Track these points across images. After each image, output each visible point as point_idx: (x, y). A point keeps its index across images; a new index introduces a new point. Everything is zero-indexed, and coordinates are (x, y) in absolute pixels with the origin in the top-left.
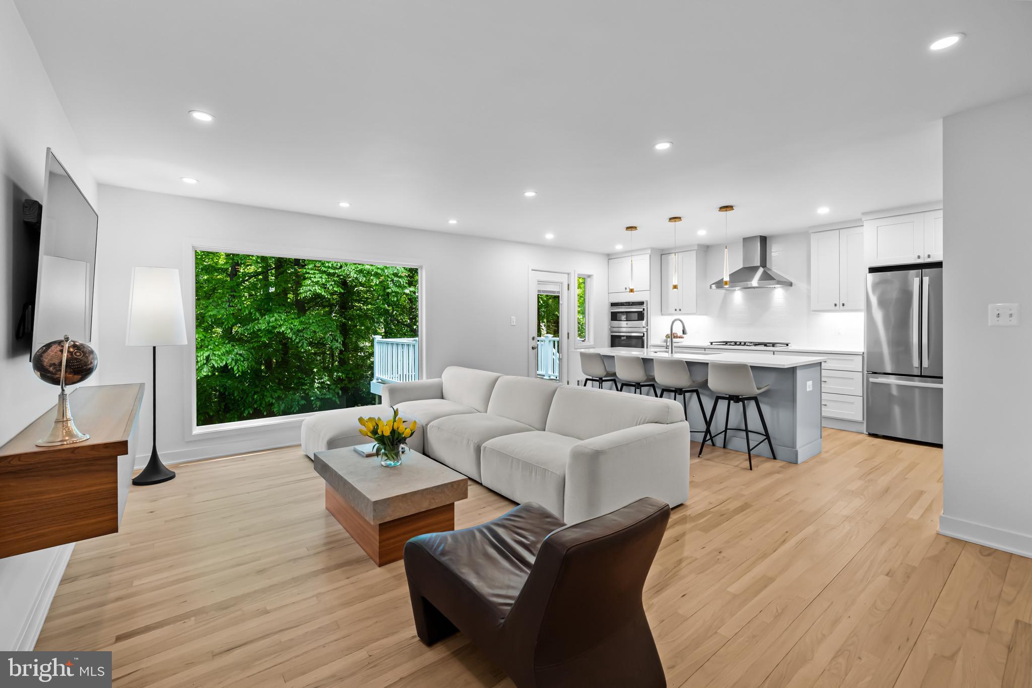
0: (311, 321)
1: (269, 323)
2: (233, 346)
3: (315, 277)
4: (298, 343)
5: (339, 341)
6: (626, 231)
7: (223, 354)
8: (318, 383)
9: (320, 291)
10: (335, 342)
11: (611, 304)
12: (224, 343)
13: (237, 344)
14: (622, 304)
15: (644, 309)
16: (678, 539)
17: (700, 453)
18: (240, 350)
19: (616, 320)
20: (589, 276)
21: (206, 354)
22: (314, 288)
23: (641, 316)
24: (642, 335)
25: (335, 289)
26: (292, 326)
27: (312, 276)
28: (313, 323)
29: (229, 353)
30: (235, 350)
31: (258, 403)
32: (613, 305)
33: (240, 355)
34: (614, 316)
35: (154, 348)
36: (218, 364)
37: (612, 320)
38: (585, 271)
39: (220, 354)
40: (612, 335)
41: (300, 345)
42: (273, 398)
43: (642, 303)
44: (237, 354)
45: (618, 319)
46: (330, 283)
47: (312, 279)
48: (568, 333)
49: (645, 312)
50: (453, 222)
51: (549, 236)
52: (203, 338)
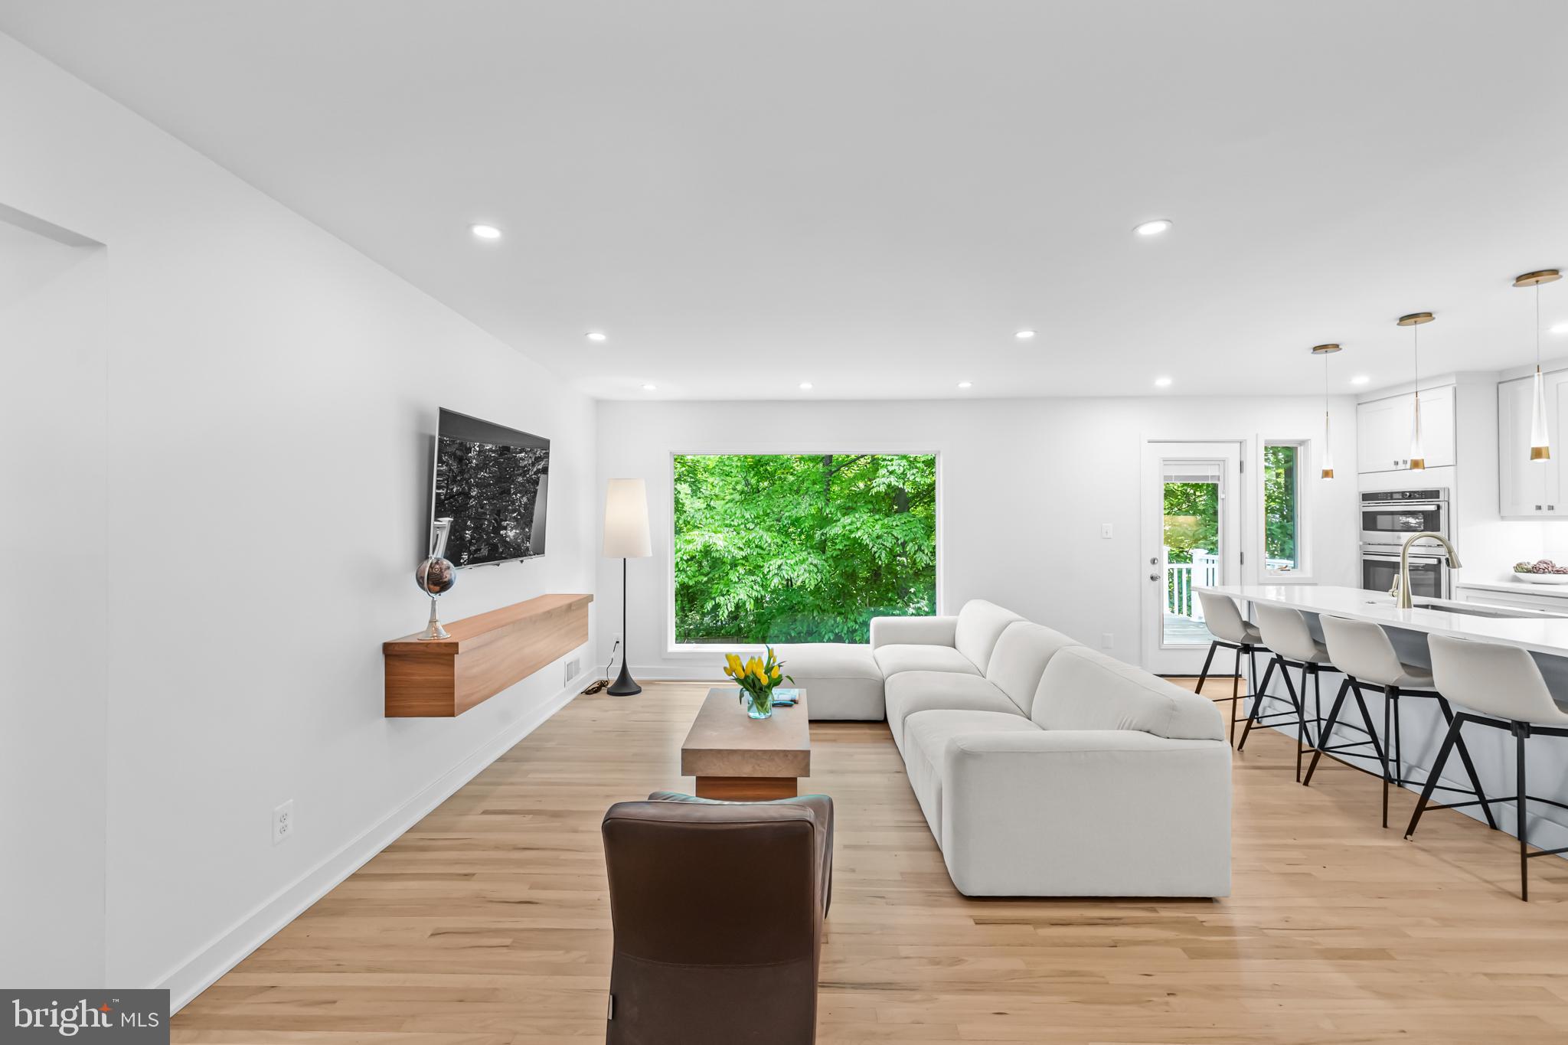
0: (894, 524)
1: (844, 527)
2: (809, 553)
3: (892, 465)
4: (875, 553)
5: (926, 551)
6: (1313, 355)
7: (796, 564)
8: (913, 608)
9: (897, 484)
10: (919, 554)
11: (1363, 495)
12: (801, 550)
13: (814, 552)
14: (1388, 496)
15: (1439, 507)
16: (1118, 945)
17: (1411, 831)
18: (815, 559)
19: (1375, 528)
20: (1302, 443)
21: (779, 562)
22: (888, 480)
23: (1431, 522)
24: (1434, 562)
25: (917, 479)
26: (870, 530)
27: (889, 463)
28: (897, 526)
29: (803, 561)
30: (810, 559)
31: (840, 627)
32: (1366, 497)
33: (816, 566)
34: (1370, 522)
35: (625, 559)
36: (788, 574)
37: (1365, 528)
38: (1284, 434)
39: (792, 563)
40: (1364, 560)
41: (877, 555)
42: (856, 622)
43: (1435, 494)
44: (811, 564)
45: (1379, 528)
46: (911, 472)
47: (889, 467)
48: (1241, 554)
49: (1443, 513)
50: (965, 385)
51: (1163, 382)
52: (780, 543)
